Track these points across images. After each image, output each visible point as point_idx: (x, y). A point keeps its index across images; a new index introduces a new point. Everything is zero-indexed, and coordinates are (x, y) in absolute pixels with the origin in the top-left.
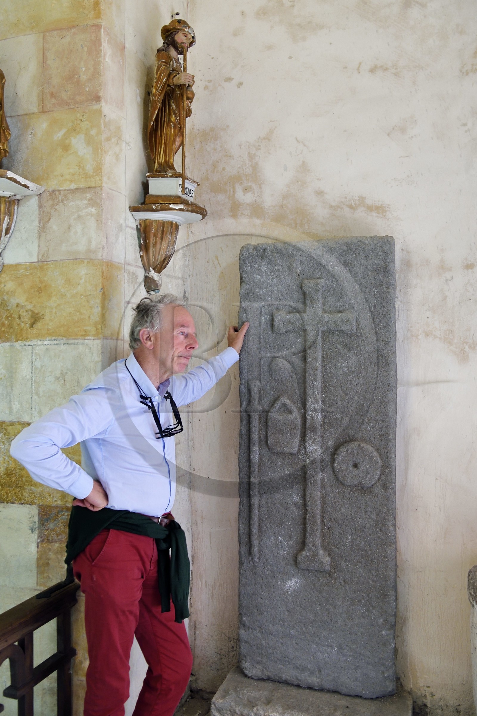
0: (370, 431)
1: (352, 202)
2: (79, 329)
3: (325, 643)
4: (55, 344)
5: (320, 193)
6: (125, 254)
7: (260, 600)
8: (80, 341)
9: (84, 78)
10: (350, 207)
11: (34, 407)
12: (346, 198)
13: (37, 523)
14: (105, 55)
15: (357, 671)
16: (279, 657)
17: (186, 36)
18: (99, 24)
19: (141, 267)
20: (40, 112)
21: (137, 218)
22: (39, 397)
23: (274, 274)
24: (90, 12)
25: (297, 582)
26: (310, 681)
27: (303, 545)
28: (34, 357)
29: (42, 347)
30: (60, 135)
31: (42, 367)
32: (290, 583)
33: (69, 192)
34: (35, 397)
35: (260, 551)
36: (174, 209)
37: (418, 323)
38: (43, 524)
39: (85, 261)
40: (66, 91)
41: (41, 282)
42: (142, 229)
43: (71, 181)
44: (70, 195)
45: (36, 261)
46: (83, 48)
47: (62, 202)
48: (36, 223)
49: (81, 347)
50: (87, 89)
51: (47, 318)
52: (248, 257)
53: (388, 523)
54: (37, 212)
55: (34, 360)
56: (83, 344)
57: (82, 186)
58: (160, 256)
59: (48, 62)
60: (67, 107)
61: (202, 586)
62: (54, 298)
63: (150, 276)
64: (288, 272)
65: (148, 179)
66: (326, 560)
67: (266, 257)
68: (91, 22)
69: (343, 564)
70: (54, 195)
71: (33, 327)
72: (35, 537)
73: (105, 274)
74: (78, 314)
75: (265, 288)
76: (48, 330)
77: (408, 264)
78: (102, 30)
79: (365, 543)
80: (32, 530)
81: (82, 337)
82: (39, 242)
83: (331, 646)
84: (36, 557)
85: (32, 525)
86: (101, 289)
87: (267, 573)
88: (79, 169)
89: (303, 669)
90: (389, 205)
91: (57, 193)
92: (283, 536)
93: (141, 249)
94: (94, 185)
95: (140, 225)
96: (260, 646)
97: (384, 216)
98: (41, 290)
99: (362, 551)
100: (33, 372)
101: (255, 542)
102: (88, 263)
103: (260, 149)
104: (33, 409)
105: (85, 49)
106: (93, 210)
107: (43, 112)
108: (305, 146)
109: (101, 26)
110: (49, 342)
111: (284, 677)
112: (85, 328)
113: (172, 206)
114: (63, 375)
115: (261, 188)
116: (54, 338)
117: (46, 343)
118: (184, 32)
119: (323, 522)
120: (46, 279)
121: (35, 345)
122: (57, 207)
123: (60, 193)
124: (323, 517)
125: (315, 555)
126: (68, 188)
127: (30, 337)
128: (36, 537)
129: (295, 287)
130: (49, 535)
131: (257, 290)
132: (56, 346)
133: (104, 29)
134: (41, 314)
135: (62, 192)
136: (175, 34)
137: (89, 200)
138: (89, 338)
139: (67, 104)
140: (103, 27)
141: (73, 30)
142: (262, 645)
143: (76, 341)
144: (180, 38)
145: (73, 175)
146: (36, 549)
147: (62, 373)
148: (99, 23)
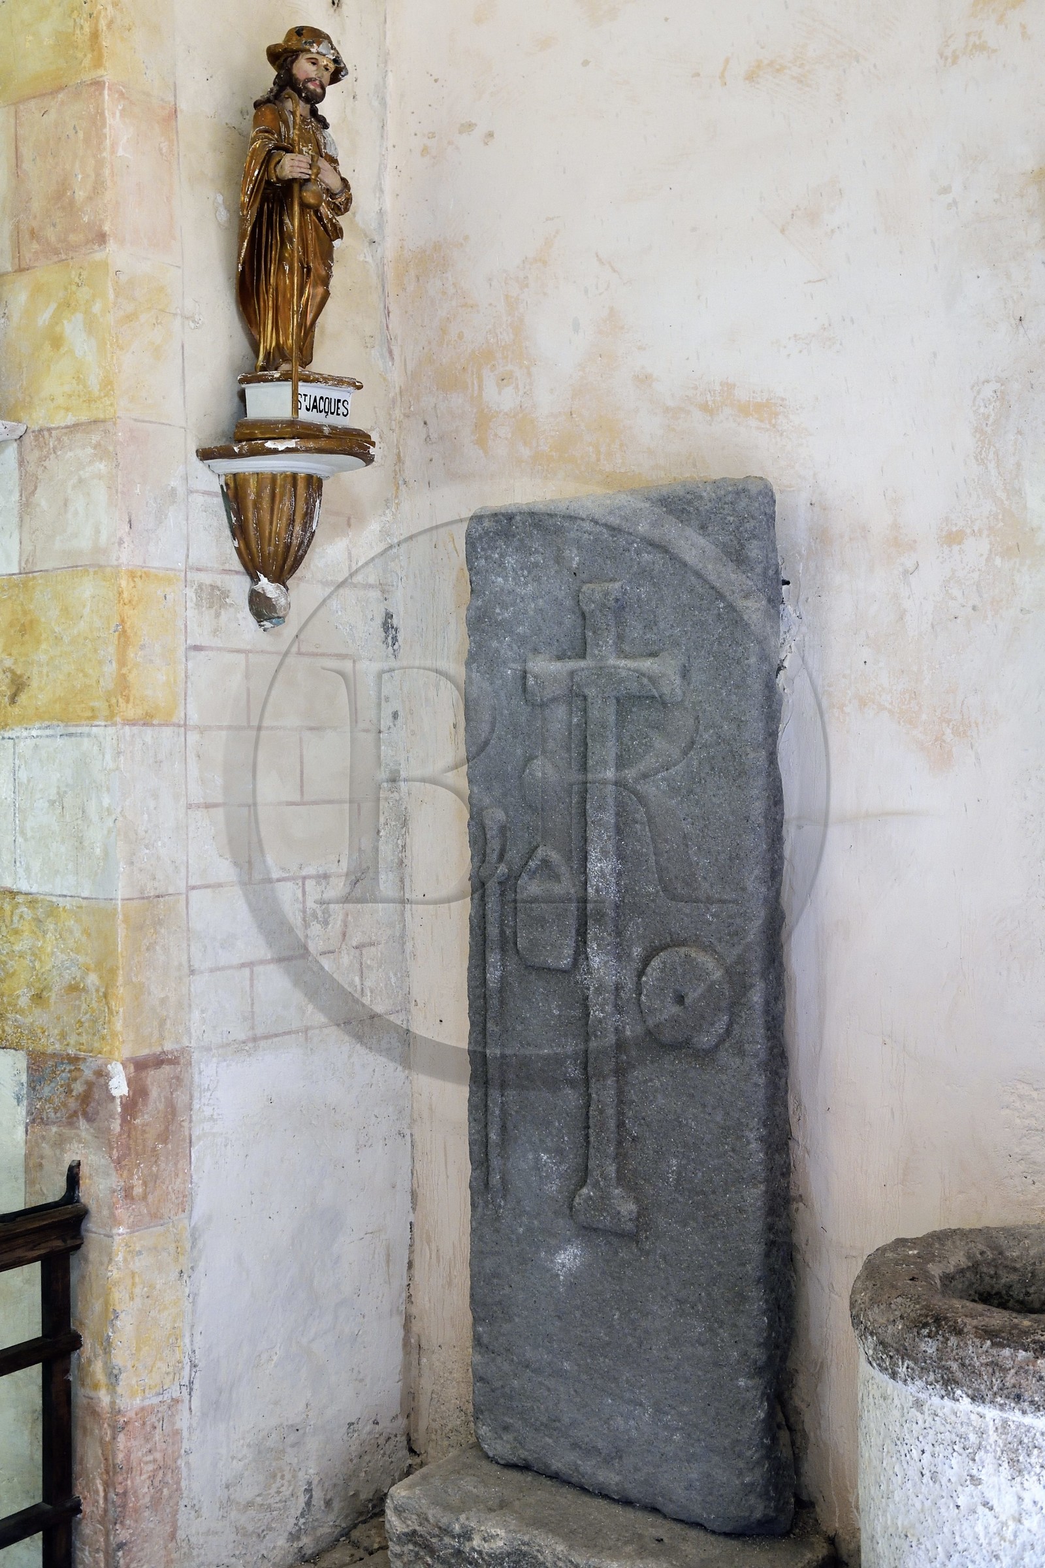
0: (710, 924)
1: (709, 396)
2: (83, 705)
3: (627, 1395)
4: (47, 736)
5: (644, 380)
6: (188, 549)
7: (507, 1290)
8: (86, 730)
9: (81, 195)
10: (705, 408)
11: (18, 860)
12: (696, 388)
13: (25, 1085)
14: (114, 146)
15: (691, 1465)
16: (544, 1420)
17: (314, 64)
18: (101, 79)
19: (237, 573)
20: (15, 272)
21: (221, 472)
22: (26, 840)
23: (529, 572)
24: (85, 55)
25: (575, 1256)
26: (601, 1479)
27: (583, 1175)
28: (17, 762)
29: (28, 741)
30: (44, 317)
31: (29, 781)
32: (563, 1256)
33: (64, 431)
34: (20, 840)
35: (504, 1180)
36: (275, 451)
37: (844, 676)
38: (34, 1089)
39: (91, 570)
40: (54, 225)
41: (25, 613)
42: (231, 493)
43: (67, 409)
44: (65, 438)
45: (17, 571)
46: (76, 132)
47: (55, 453)
48: (16, 496)
49: (86, 740)
50: (86, 219)
51: (34, 684)
52: (480, 538)
53: (747, 1133)
54: (16, 474)
55: (17, 768)
56: (89, 735)
57: (83, 418)
58: (272, 548)
59: (24, 166)
60: (55, 258)
61: (431, 1258)
62: (44, 646)
63: (260, 591)
64: (556, 567)
65: (243, 386)
66: (628, 1208)
67: (514, 536)
68: (87, 77)
69: (662, 1221)
70: (41, 439)
71: (14, 703)
72: (21, 1112)
73: (125, 595)
74: (81, 675)
75: (511, 606)
76: (37, 709)
77: (822, 537)
78: (106, 92)
79: (703, 1177)
80: (19, 1100)
81: (88, 722)
82: (20, 534)
83: (641, 1405)
84: (23, 1152)
85: (17, 1089)
86: (117, 625)
87: (521, 1230)
88: (78, 384)
89: (591, 1451)
90: (783, 399)
91: (46, 433)
92: (546, 1151)
93: (234, 536)
94: (102, 416)
95: (227, 485)
96: (509, 1392)
97: (774, 426)
98: (25, 630)
99: (697, 1194)
100: (17, 790)
101: (495, 1162)
102: (95, 573)
103: (527, 286)
104: (18, 864)
105: (81, 134)
106: (102, 467)
107: (20, 270)
108: (614, 271)
109: (104, 83)
110: (39, 732)
111: (556, 1465)
112: (91, 704)
113: (270, 444)
114: (61, 795)
115: (529, 374)
116: (47, 723)
117: (34, 733)
118: (309, 56)
119: (621, 1125)
120: (32, 607)
121: (18, 737)
122: (45, 464)
123: (50, 435)
124: (620, 1114)
125: (605, 1197)
126: (63, 424)
127: (10, 721)
128: (24, 1113)
129: (568, 603)
130: (42, 1110)
131: (498, 610)
132: (49, 740)
133: (110, 89)
134: (25, 677)
135: (54, 432)
136: (293, 62)
137: (95, 448)
138: (98, 723)
139: (56, 252)
140: (107, 84)
141: (61, 96)
142: (512, 1389)
143: (79, 730)
144: (303, 68)
145: (70, 396)
146: (24, 1137)
147: (58, 793)
148: (102, 76)
